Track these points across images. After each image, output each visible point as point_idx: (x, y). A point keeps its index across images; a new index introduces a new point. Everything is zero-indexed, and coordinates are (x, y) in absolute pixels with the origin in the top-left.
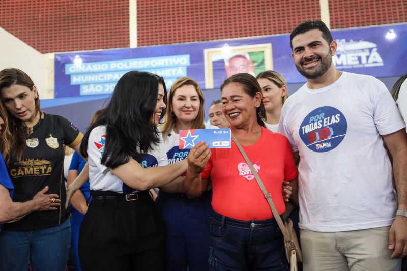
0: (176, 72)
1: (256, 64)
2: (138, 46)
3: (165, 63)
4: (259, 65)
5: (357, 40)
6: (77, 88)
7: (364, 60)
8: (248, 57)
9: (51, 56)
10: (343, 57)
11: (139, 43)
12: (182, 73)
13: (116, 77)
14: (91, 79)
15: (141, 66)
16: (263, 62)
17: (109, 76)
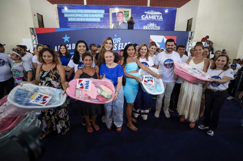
0: (100, 16)
1: (126, 16)
2: (87, 4)
3: (96, 12)
4: (127, 16)
5: (157, 11)
6: (67, 18)
7: (158, 18)
8: (123, 12)
9: (56, 5)
10: (152, 16)
11: (87, 3)
12: (102, 16)
13: (80, 15)
14: (71, 15)
15: (88, 12)
16: (128, 15)
17: (77, 15)
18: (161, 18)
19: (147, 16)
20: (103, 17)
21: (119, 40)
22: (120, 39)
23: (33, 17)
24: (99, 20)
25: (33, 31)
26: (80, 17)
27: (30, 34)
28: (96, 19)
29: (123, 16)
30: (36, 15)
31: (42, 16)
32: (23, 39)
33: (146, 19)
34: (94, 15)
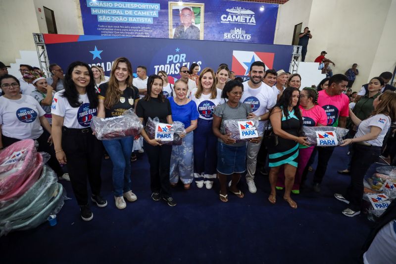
0: (153, 14)
1: (196, 15)
3: (146, 7)
5: (247, 9)
6: (96, 16)
7: (248, 21)
8: (191, 9)
10: (239, 17)
12: (155, 14)
13: (118, 12)
14: (103, 11)
15: (133, 7)
16: (199, 14)
17: (114, 12)
18: (253, 20)
19: (230, 16)
20: (157, 16)
21: (183, 57)
22: (185, 55)
23: (36, 12)
24: (150, 21)
25: (39, 38)
26: (118, 16)
27: (34, 45)
28: (146, 19)
29: (190, 15)
30: (42, 9)
31: (52, 12)
32: (20, 51)
33: (229, 21)
34: (142, 12)
